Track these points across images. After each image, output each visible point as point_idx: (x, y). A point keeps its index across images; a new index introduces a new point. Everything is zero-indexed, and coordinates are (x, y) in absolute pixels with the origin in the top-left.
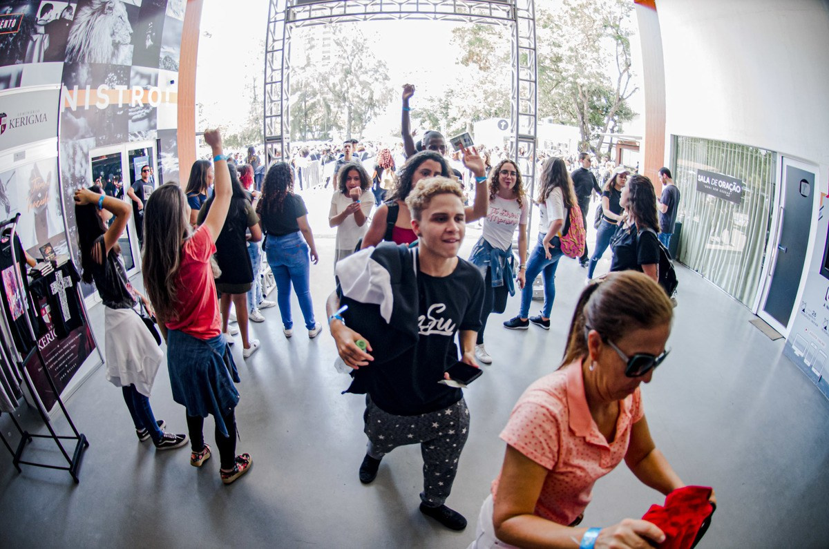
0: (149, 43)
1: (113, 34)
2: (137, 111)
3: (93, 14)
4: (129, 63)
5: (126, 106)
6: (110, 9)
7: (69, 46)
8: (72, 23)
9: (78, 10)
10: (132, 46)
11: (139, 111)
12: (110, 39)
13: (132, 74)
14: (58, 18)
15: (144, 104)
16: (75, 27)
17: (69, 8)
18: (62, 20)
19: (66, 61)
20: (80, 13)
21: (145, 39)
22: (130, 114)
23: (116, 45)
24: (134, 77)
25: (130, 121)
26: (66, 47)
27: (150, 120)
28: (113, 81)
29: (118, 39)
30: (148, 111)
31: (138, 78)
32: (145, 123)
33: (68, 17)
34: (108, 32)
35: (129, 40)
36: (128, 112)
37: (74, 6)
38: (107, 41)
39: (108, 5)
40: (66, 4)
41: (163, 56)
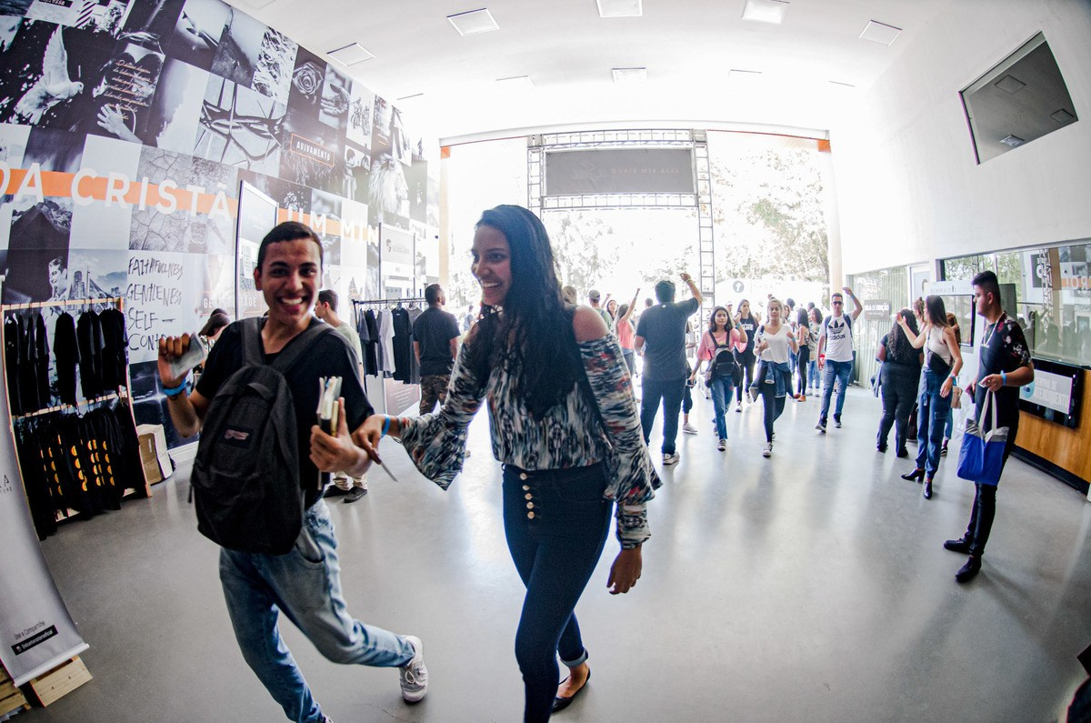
0: (419, 200)
1: (396, 189)
3: (382, 168)
4: (407, 216)
6: (393, 166)
7: (370, 193)
8: (369, 173)
9: (372, 163)
10: (409, 202)
12: (395, 193)
14: (359, 166)
16: (372, 177)
17: (365, 158)
18: (363, 168)
20: (374, 166)
21: (416, 196)
23: (399, 199)
29: (400, 194)
33: (366, 166)
34: (393, 186)
35: (406, 196)
37: (369, 158)
38: (393, 195)
39: (390, 162)
41: (428, 213)
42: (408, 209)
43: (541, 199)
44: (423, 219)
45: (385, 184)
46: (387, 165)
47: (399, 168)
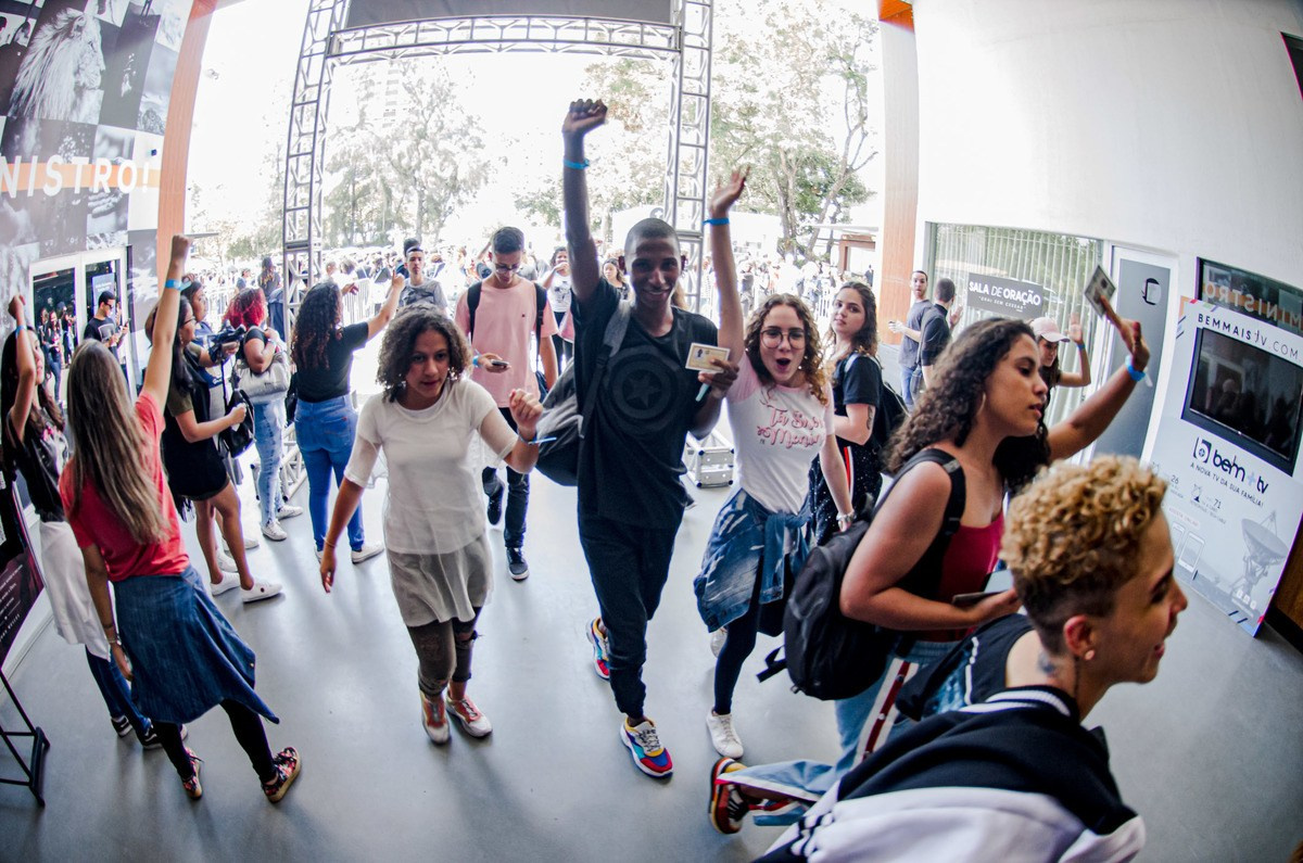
0: (126, 87)
1: (77, 72)
2: (101, 199)
3: (55, 37)
4: (95, 120)
5: (86, 191)
6: (80, 29)
7: (16, 90)
8: (25, 51)
9: (36, 31)
10: (102, 92)
11: (104, 200)
12: (73, 80)
13: (98, 138)
14: (9, 42)
15: (111, 188)
16: (28, 58)
17: (25, 26)
18: (14, 45)
19: (10, 114)
20: (39, 36)
21: (121, 80)
22: (90, 204)
23: (80, 90)
24: (99, 144)
25: (89, 216)
26: (11, 90)
27: (118, 215)
28: (70, 150)
29: (83, 80)
30: (116, 200)
31: (105, 145)
32: (111, 219)
33: (23, 41)
34: (71, 67)
35: (98, 81)
36: (88, 201)
37: (32, 22)
38: (68, 81)
39: (76, 23)
40: (22, 20)
41: (143, 109)
42: (97, 107)
43: (330, 41)
44: (130, 120)
45: (54, 66)
46: (67, 32)
47: (93, 32)
